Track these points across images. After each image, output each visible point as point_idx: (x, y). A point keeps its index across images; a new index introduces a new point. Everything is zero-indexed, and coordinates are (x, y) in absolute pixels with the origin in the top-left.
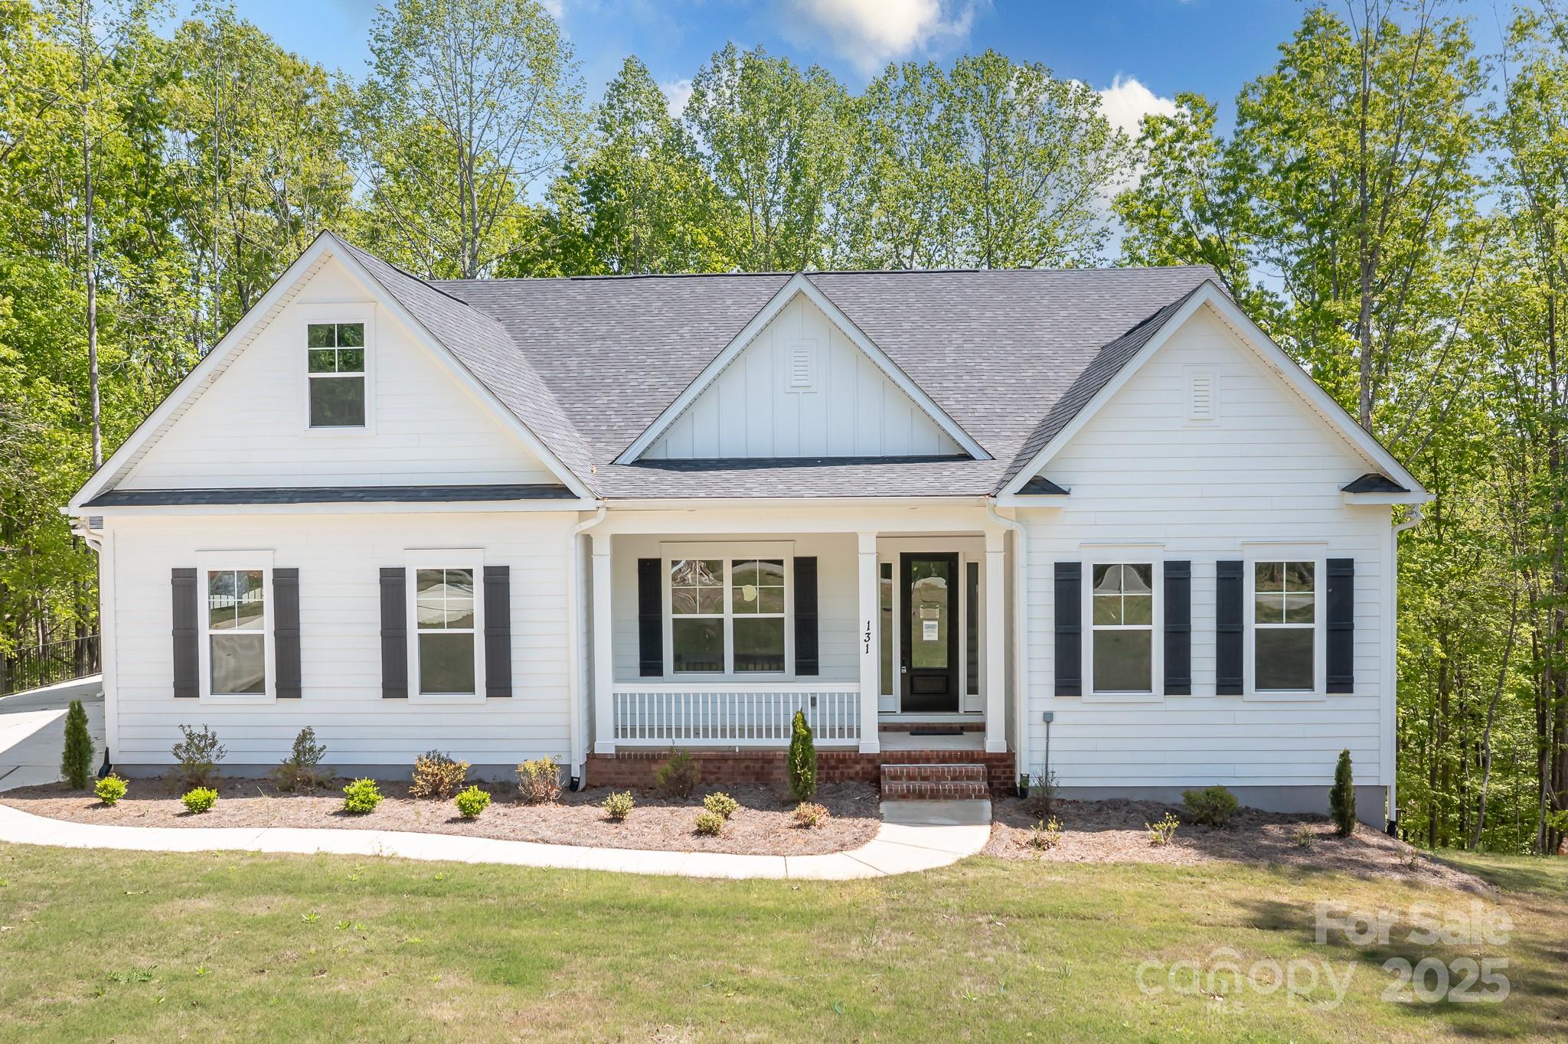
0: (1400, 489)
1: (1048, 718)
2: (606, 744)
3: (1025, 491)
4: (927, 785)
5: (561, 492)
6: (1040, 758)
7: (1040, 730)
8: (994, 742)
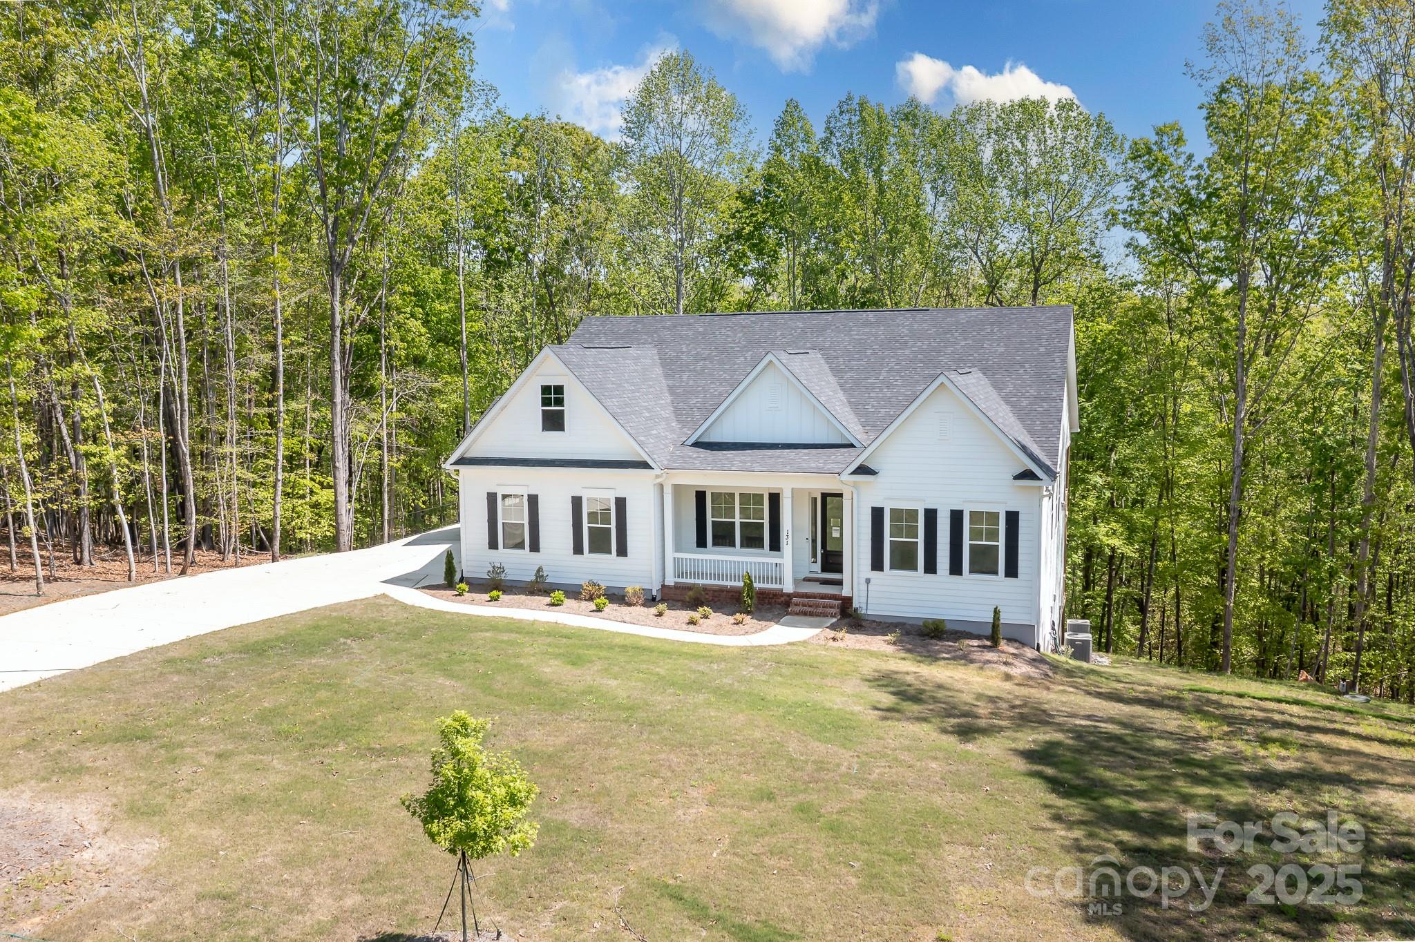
0: (1039, 479)
1: (868, 581)
2: (670, 581)
3: (854, 473)
4: (810, 609)
5: (644, 465)
6: (863, 600)
7: (864, 587)
8: (846, 592)
